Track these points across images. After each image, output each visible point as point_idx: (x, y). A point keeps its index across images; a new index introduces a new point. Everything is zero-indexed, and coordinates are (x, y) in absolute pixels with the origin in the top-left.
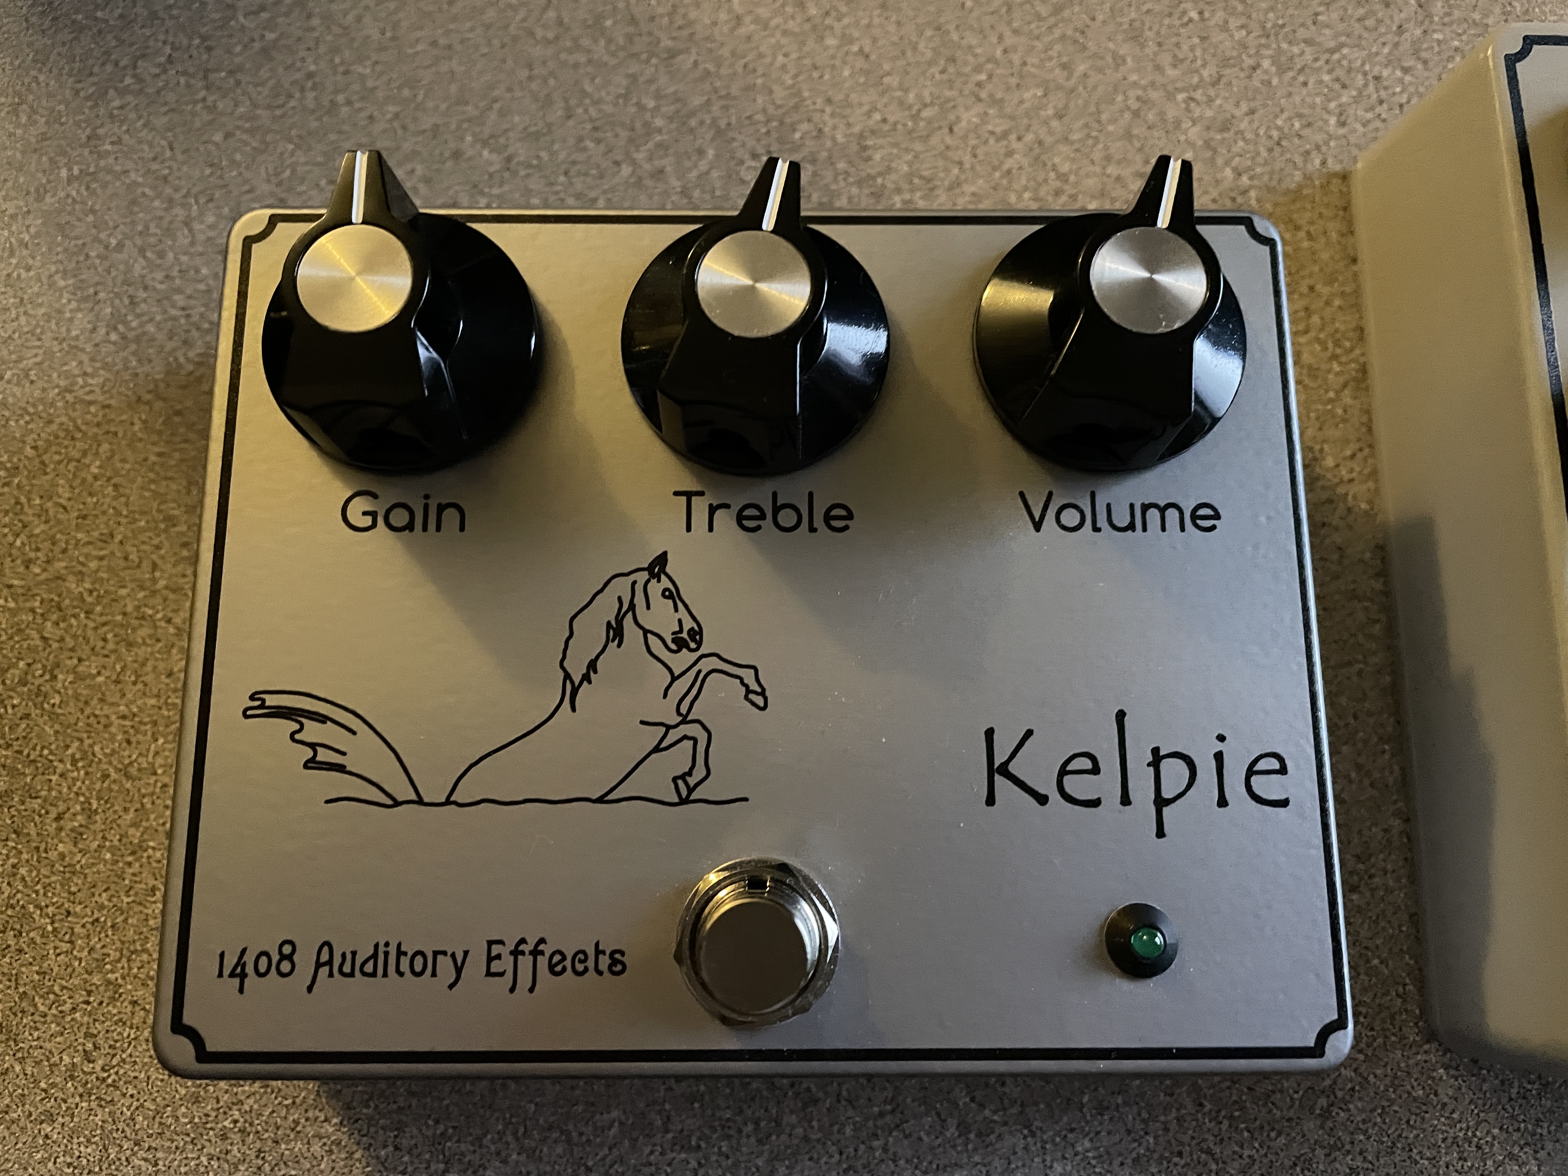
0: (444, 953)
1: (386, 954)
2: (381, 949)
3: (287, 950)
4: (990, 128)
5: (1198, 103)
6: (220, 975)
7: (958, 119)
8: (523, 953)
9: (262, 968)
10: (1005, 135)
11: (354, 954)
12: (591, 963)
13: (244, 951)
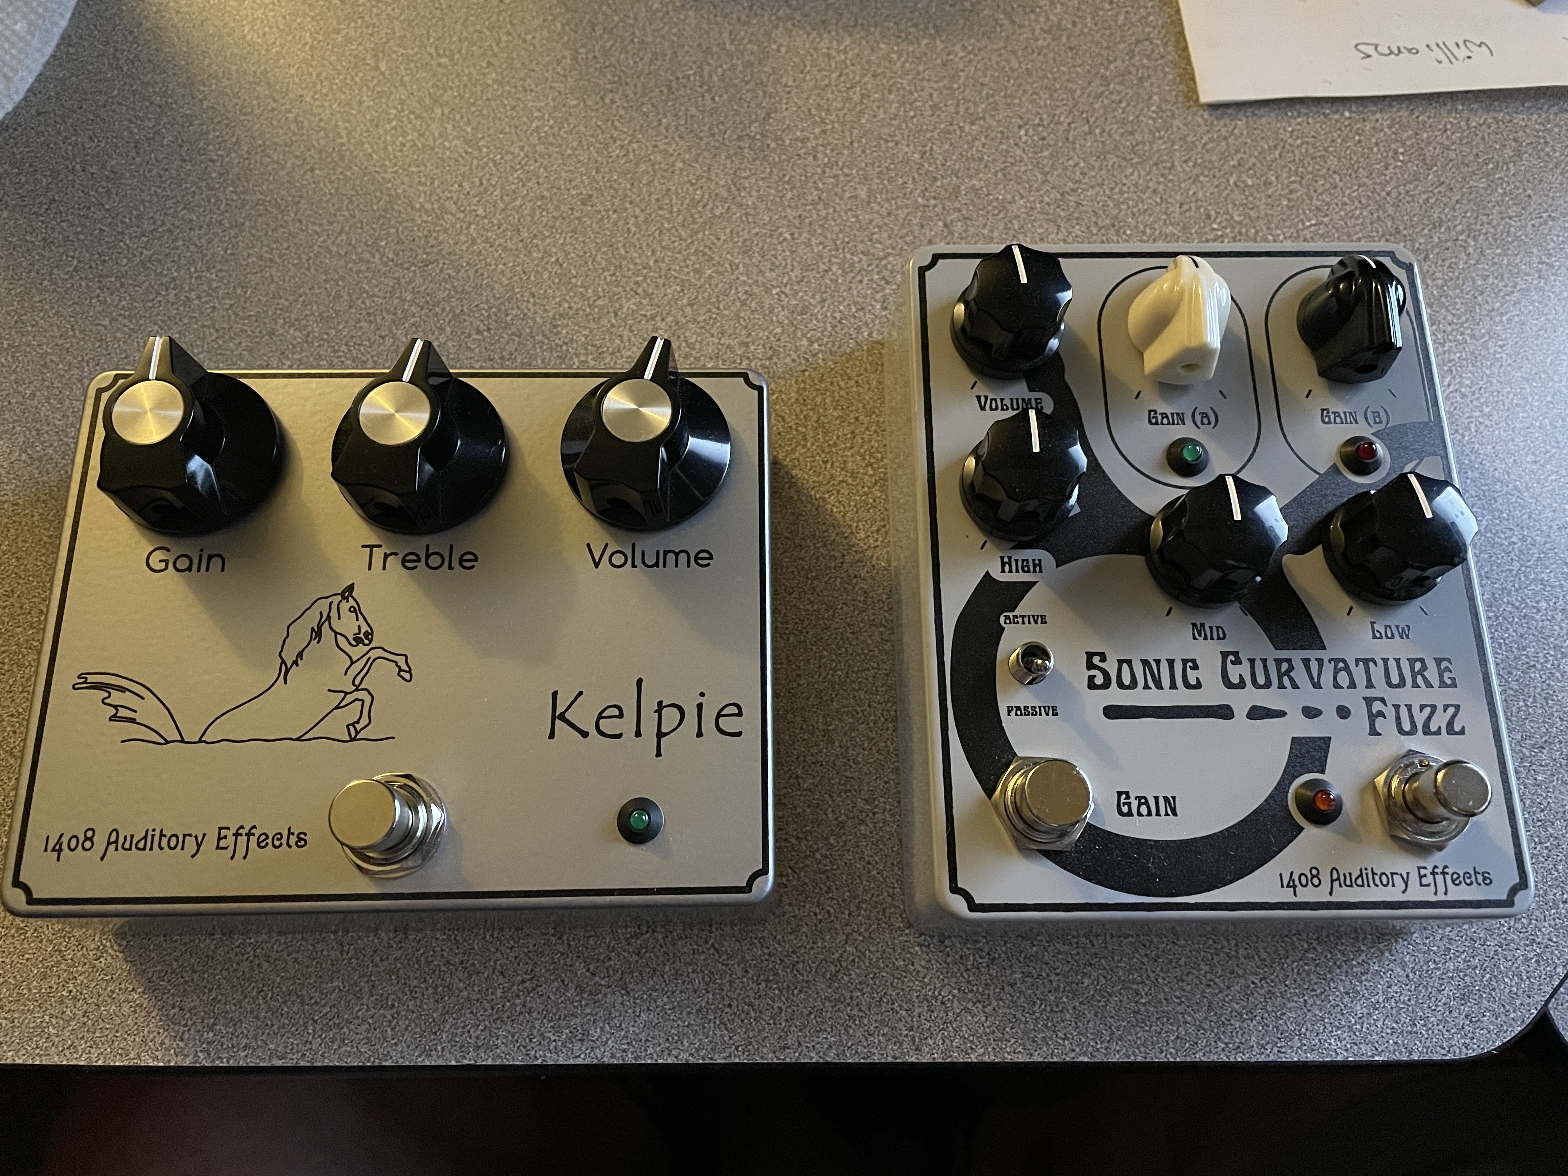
0: (190, 835)
1: (153, 836)
2: (150, 833)
3: (90, 834)
4: (643, 312)
5: (787, 296)
6: (46, 850)
7: (622, 307)
8: (241, 835)
9: (73, 846)
10: (653, 318)
11: (132, 836)
12: (284, 841)
13: (62, 835)
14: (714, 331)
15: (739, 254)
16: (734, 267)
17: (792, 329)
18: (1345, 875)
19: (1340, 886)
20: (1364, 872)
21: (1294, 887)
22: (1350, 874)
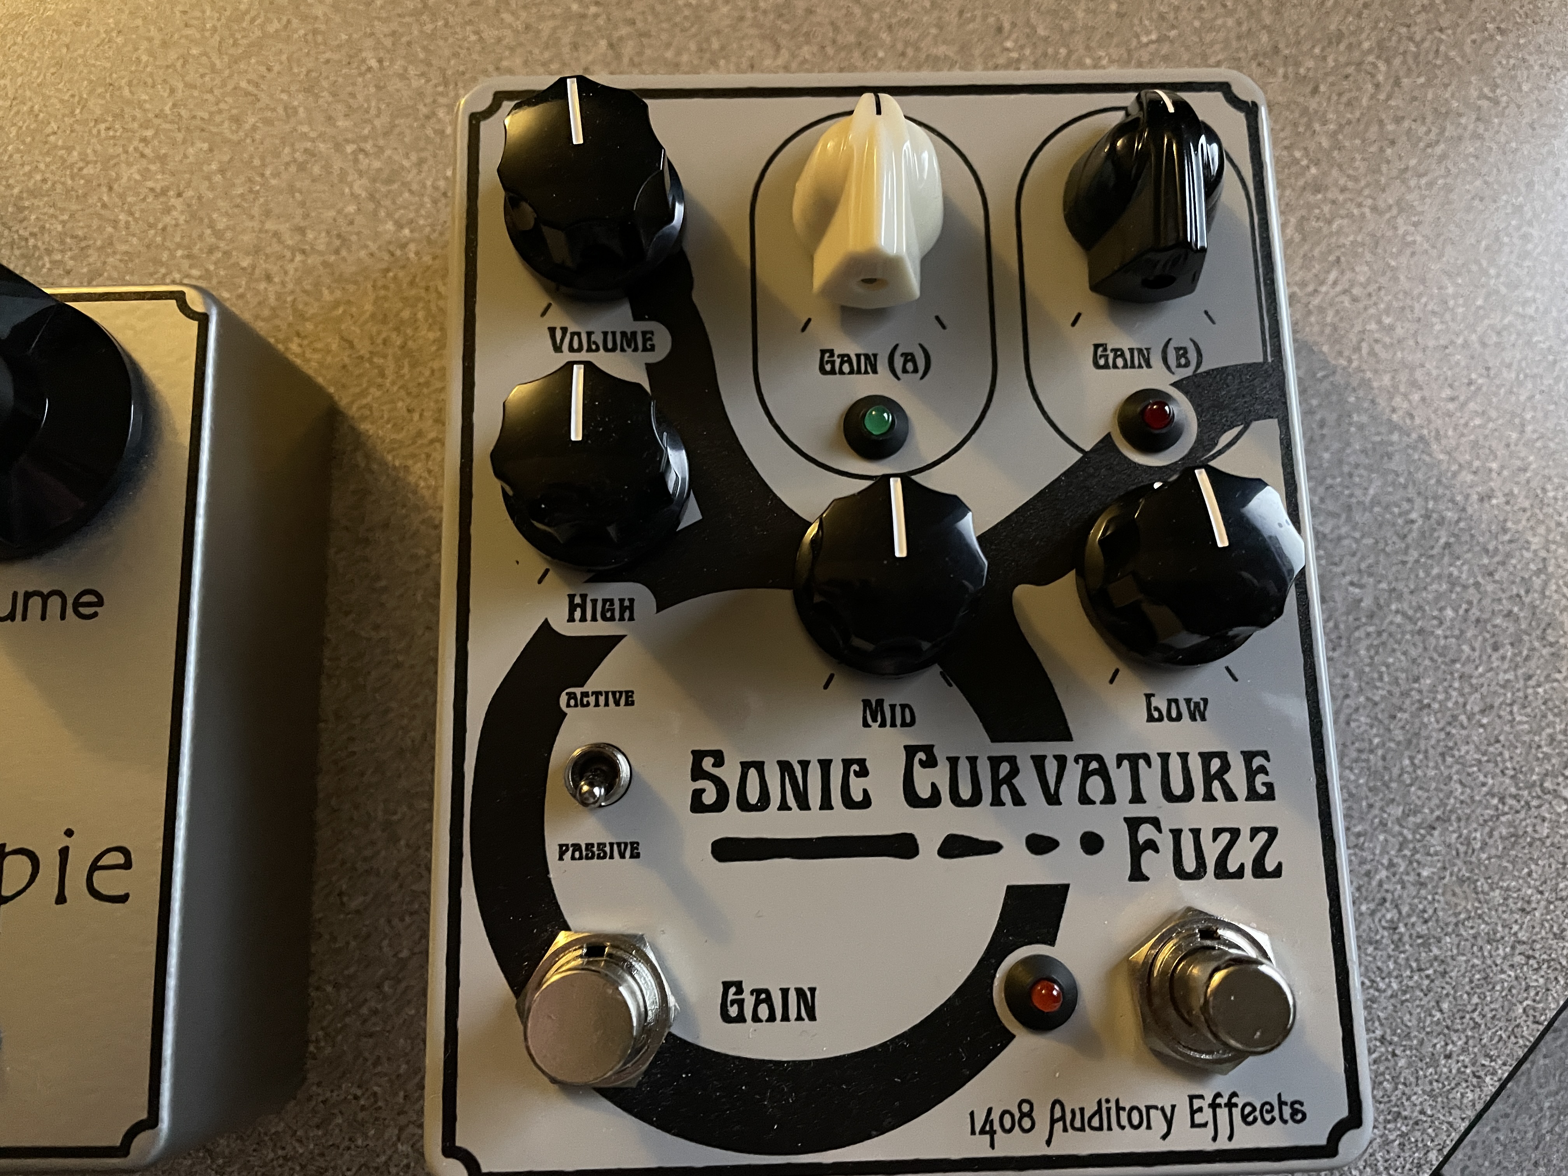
14: (256, 211)
15: (298, 91)
16: (290, 111)
17: (371, 206)
18: (1073, 1112)
19: (1065, 1130)
20: (1104, 1106)
21: (992, 1133)
22: (1082, 1110)
